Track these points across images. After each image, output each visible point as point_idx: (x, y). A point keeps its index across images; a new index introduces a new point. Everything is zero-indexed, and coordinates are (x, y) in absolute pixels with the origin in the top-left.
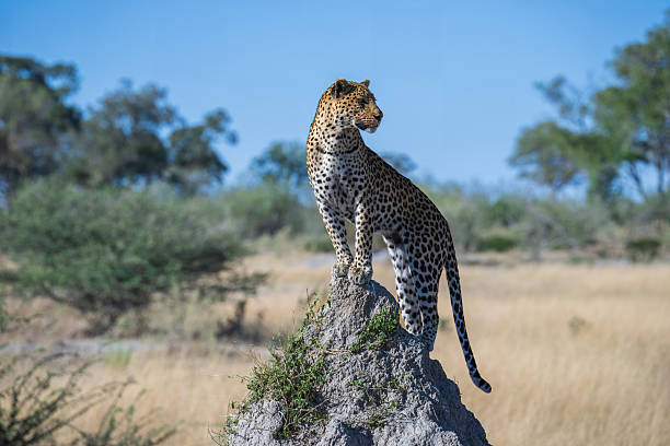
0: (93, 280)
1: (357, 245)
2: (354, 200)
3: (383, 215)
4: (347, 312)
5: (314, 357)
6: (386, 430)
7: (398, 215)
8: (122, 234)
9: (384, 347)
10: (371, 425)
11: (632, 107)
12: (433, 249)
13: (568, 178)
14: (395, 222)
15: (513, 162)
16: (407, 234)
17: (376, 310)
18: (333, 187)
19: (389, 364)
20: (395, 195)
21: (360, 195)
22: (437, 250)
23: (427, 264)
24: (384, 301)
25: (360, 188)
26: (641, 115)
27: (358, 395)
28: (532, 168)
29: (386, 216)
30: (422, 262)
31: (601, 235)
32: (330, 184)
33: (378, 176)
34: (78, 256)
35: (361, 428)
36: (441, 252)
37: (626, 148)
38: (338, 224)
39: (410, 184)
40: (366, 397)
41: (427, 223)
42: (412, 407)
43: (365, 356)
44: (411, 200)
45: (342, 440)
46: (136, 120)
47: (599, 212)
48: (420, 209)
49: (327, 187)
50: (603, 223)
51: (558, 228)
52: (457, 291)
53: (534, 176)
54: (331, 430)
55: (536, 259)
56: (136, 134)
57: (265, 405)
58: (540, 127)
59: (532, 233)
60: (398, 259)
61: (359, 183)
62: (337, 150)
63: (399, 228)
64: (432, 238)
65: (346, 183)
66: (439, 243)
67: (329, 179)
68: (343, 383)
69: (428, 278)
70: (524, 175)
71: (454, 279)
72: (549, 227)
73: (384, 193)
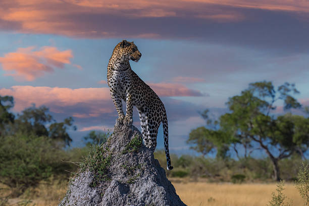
0: (16, 174)
1: (127, 110)
2: (125, 91)
3: (137, 99)
4: (121, 137)
5: (107, 155)
6: (135, 185)
7: (143, 100)
8: (29, 156)
9: (136, 152)
10: (129, 183)
11: (236, 121)
12: (156, 115)
13: (209, 150)
14: (142, 103)
15: (187, 143)
16: (146, 109)
17: (133, 137)
18: (118, 84)
19: (137, 159)
20: (142, 92)
21: (128, 89)
22: (158, 116)
23: (153, 121)
24: (137, 133)
25: (128, 86)
26: (239, 125)
27: (124, 171)
28: (195, 145)
29: (138, 100)
30: (151, 120)
31: (222, 173)
32: (116, 83)
33: (136, 83)
34: (10, 164)
35: (125, 184)
36: (160, 117)
37: (232, 137)
38: (119, 102)
39: (149, 88)
40: (127, 172)
41: (155, 105)
42: (146, 177)
43: (128, 155)
44: (149, 95)
45: (117, 188)
46: (37, 119)
47: (221, 163)
48: (152, 99)
49: (115, 85)
50: (223, 168)
51: (204, 169)
52: (166, 133)
53: (195, 149)
54: (112, 184)
55: (196, 181)
56: (36, 125)
57: (86, 173)
58: (198, 129)
59: (195, 170)
60: (142, 118)
61: (128, 84)
62: (120, 69)
63: (143, 106)
64: (156, 111)
65: (123, 83)
66: (159, 113)
67: (116, 81)
68: (118, 166)
69: (153, 127)
70: (192, 148)
71: (166, 128)
72: (201, 168)
73: (138, 90)
